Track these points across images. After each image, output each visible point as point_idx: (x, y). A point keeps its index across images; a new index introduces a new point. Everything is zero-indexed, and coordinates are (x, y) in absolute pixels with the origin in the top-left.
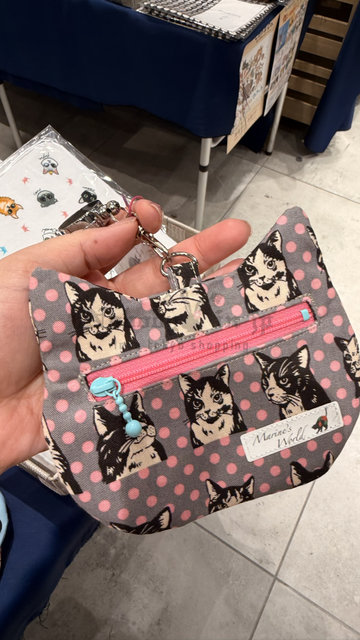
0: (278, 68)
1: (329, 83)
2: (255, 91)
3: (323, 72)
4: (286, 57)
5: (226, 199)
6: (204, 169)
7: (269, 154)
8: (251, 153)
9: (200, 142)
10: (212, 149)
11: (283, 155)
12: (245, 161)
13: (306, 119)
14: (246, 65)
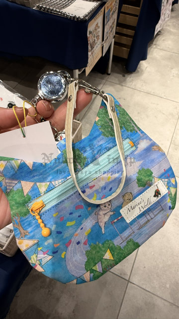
2: (97, 45)
3: (130, 32)
4: (111, 27)
7: (109, 74)
8: (100, 75)
9: (73, 71)
11: (116, 74)
12: (98, 79)
13: (125, 56)
14: (90, 32)
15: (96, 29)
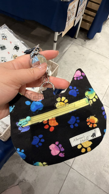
0: (80, 12)
1: (95, 18)
2: (72, 18)
3: (93, 14)
4: (82, 8)
5: (62, 52)
6: (55, 42)
7: (76, 39)
8: (70, 38)
9: (54, 33)
10: (58, 36)
11: (80, 39)
12: (68, 40)
13: (88, 28)
14: (69, 10)
15: (73, 9)
